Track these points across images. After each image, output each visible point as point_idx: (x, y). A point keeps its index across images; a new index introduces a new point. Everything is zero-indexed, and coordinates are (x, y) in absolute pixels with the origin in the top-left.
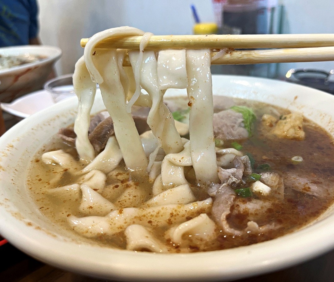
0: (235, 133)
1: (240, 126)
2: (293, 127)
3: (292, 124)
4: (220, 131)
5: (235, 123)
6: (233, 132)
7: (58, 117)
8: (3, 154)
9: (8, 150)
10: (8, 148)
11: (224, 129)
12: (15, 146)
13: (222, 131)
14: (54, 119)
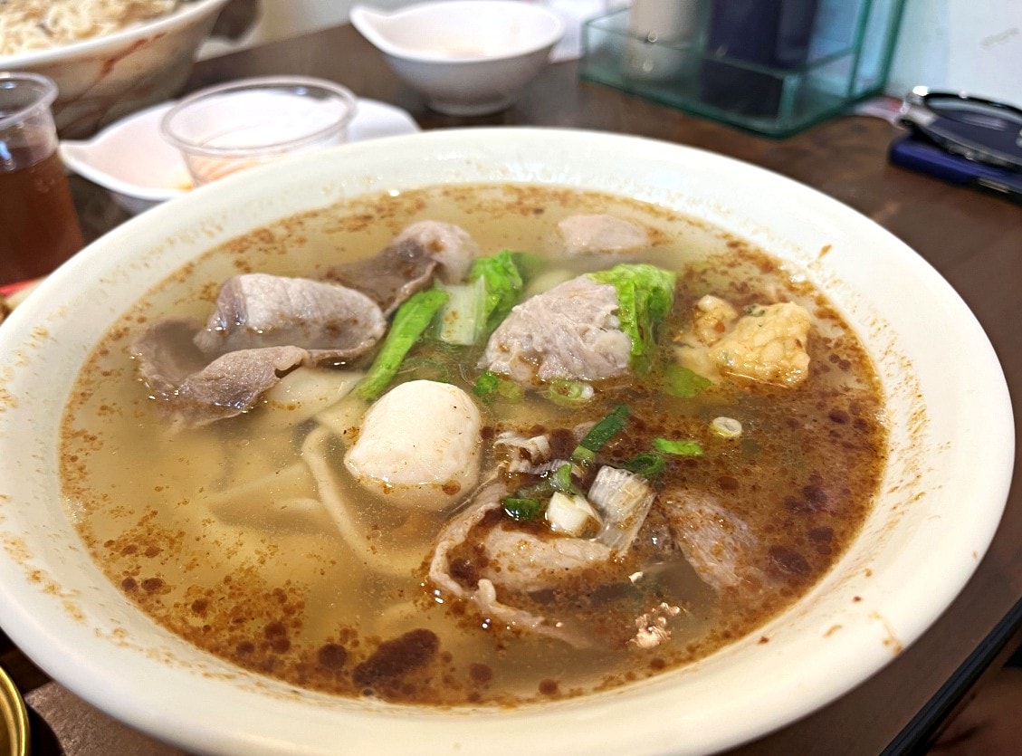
0: (589, 348)
1: (605, 327)
2: (782, 339)
3: (778, 330)
4: (550, 347)
5: (591, 320)
6: (584, 346)
7: (171, 242)
8: (20, 359)
9: (33, 345)
10: (33, 341)
11: (559, 340)
12: (52, 334)
13: (556, 347)
14: (161, 250)
